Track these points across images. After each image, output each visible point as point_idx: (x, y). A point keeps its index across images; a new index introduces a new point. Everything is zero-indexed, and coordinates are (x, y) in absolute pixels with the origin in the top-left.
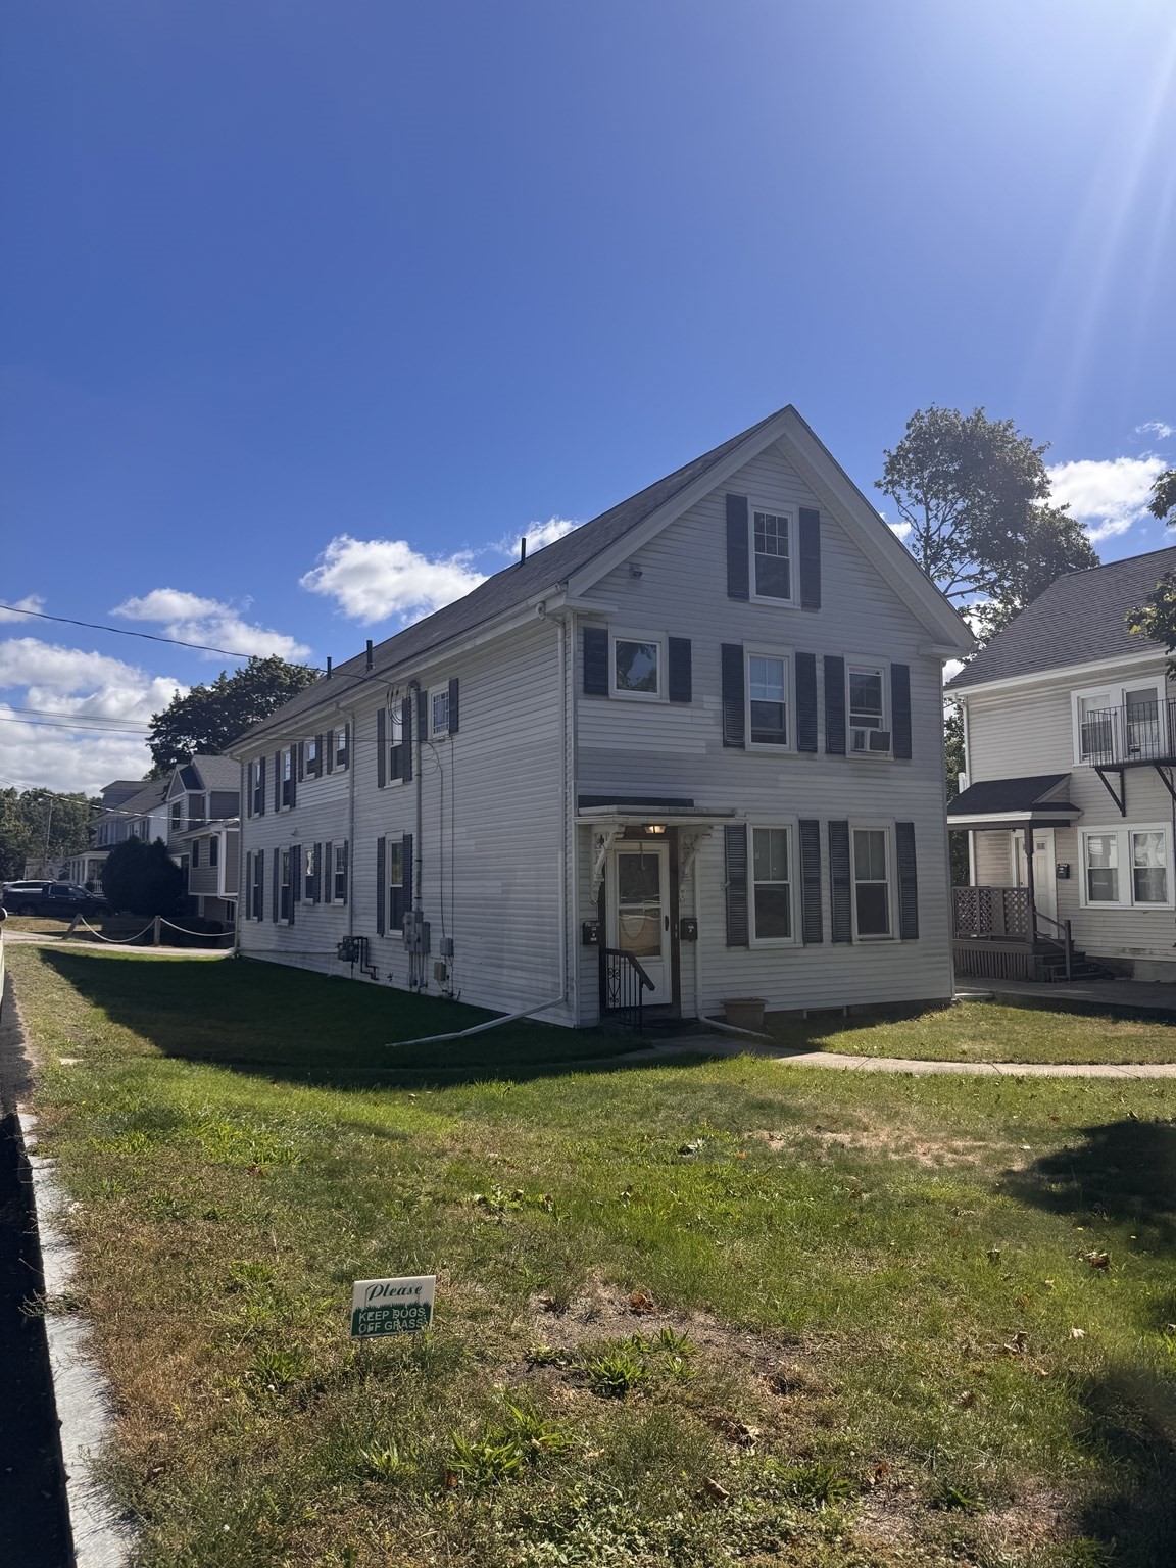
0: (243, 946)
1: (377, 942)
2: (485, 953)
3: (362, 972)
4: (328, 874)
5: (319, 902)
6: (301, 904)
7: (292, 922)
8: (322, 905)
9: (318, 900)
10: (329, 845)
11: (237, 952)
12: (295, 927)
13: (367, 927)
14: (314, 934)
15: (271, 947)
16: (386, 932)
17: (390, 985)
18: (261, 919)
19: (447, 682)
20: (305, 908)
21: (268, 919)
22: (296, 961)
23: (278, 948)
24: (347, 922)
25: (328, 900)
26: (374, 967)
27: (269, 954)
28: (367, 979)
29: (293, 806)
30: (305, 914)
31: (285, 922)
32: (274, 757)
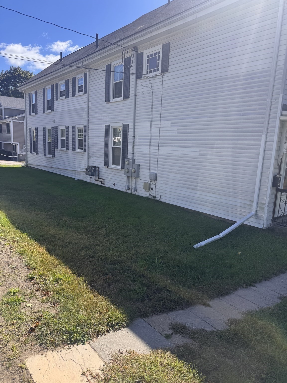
0: (29, 162)
1: (104, 169)
2: (181, 182)
3: (95, 180)
4: (74, 139)
5: (69, 150)
6: (58, 150)
7: (54, 156)
8: (71, 151)
9: (68, 149)
10: (74, 127)
11: (27, 165)
12: (55, 158)
13: (99, 162)
14: (66, 162)
15: (43, 165)
16: (110, 166)
17: (113, 188)
18: (37, 153)
19: (162, 45)
20: (61, 152)
21: (41, 154)
22: (57, 171)
23: (47, 165)
24: (87, 159)
25: (74, 149)
26: (103, 179)
27: (42, 167)
28: (99, 183)
29: (53, 110)
30: (61, 154)
31: (51, 156)
32: (42, 90)
